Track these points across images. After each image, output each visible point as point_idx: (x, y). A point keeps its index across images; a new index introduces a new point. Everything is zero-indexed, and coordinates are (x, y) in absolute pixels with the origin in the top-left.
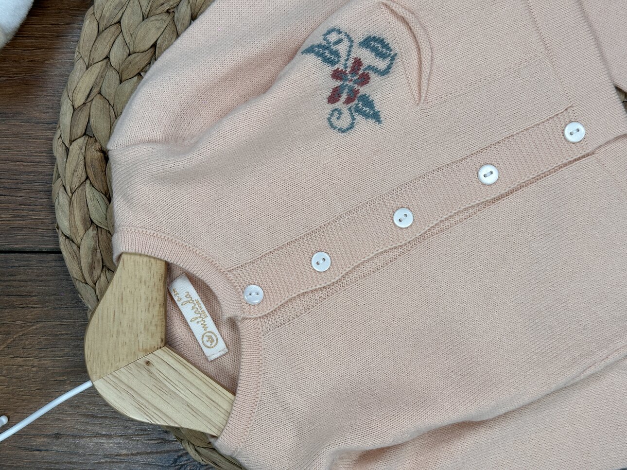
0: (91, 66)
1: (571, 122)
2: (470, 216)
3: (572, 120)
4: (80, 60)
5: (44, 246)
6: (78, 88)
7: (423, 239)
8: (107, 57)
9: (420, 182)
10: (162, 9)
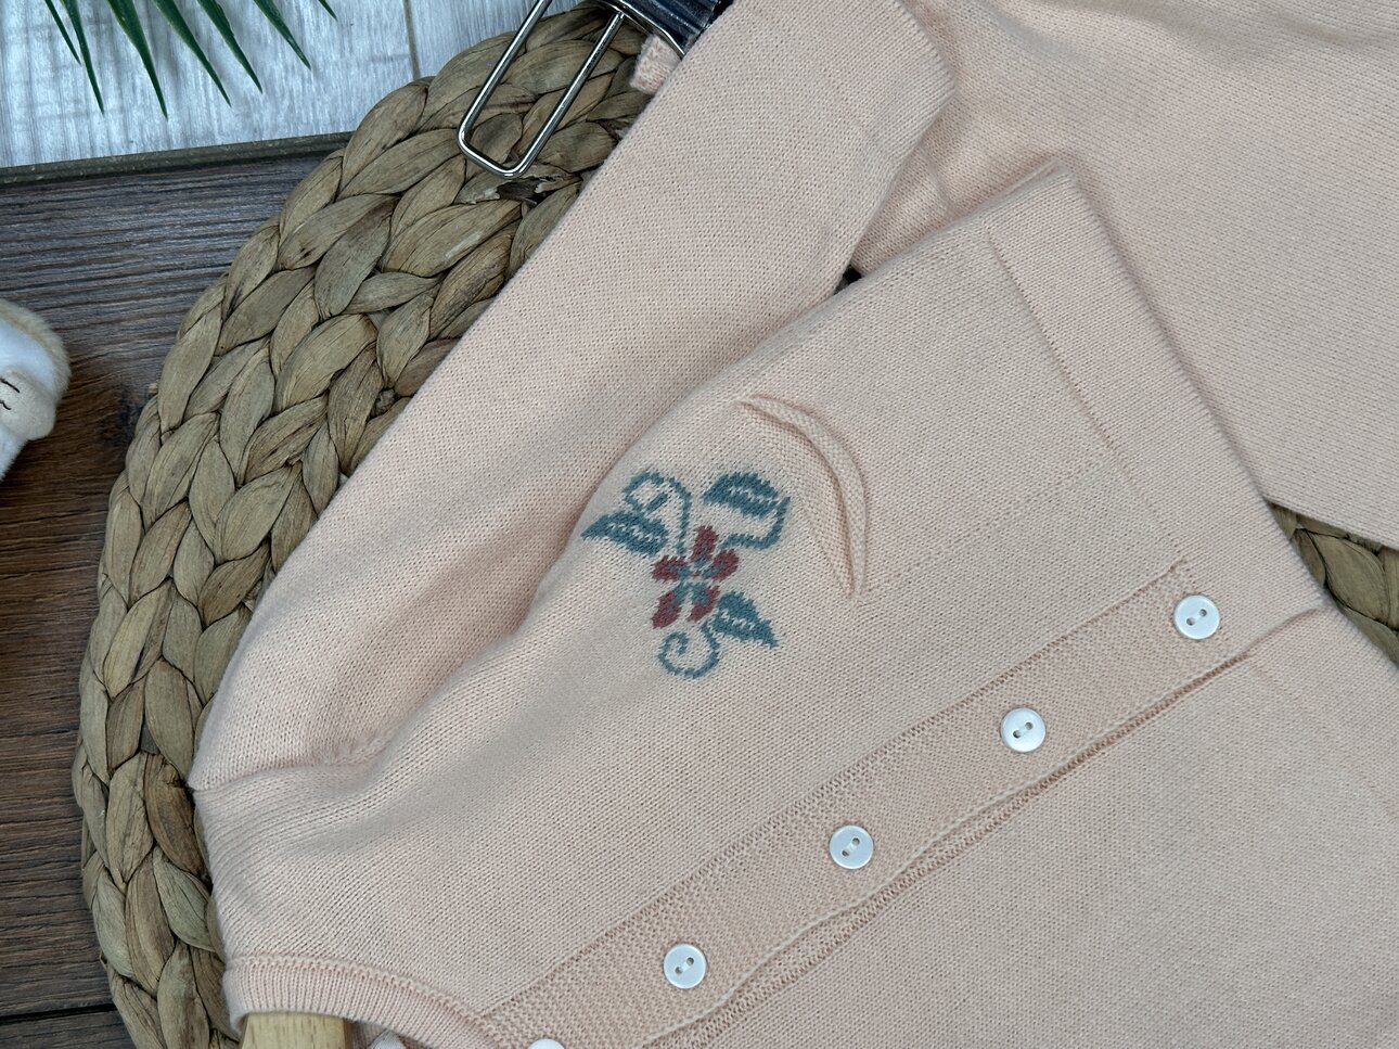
0: (136, 602)
1: (1185, 595)
2: (996, 824)
3: (1189, 591)
4: (109, 594)
5: (81, 999)
6: (113, 655)
7: (901, 886)
8: (169, 578)
9: (878, 763)
10: (274, 463)
